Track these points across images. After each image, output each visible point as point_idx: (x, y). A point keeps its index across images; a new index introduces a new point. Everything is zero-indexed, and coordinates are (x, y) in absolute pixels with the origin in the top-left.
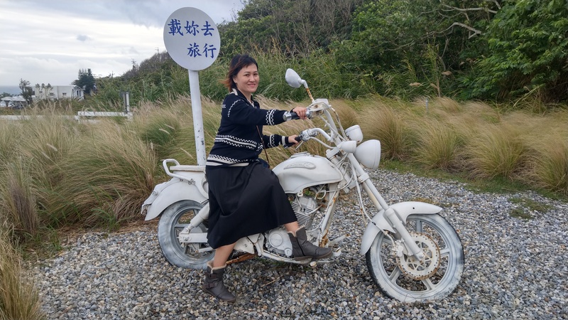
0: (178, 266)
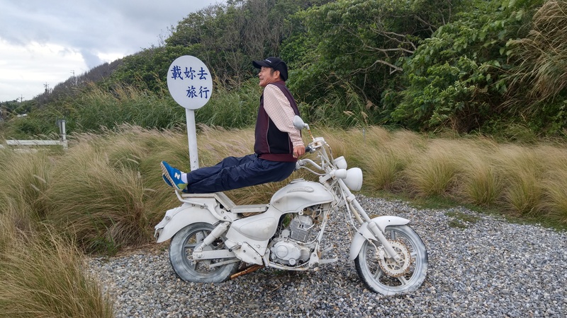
0: (189, 281)
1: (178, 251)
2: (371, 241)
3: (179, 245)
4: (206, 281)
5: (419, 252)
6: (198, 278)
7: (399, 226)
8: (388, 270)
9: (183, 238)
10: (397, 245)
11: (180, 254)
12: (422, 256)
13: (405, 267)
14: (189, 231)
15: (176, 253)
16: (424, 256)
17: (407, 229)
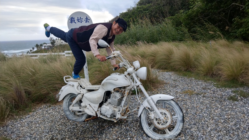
0: (70, 120)
1: (66, 105)
2: (147, 108)
3: (67, 103)
4: (77, 121)
5: (178, 116)
6: (74, 119)
7: (167, 100)
8: (157, 125)
9: (68, 99)
10: (164, 111)
11: (67, 107)
12: (180, 118)
13: (168, 124)
14: (70, 96)
15: (65, 106)
16: (181, 119)
17: (172, 102)
